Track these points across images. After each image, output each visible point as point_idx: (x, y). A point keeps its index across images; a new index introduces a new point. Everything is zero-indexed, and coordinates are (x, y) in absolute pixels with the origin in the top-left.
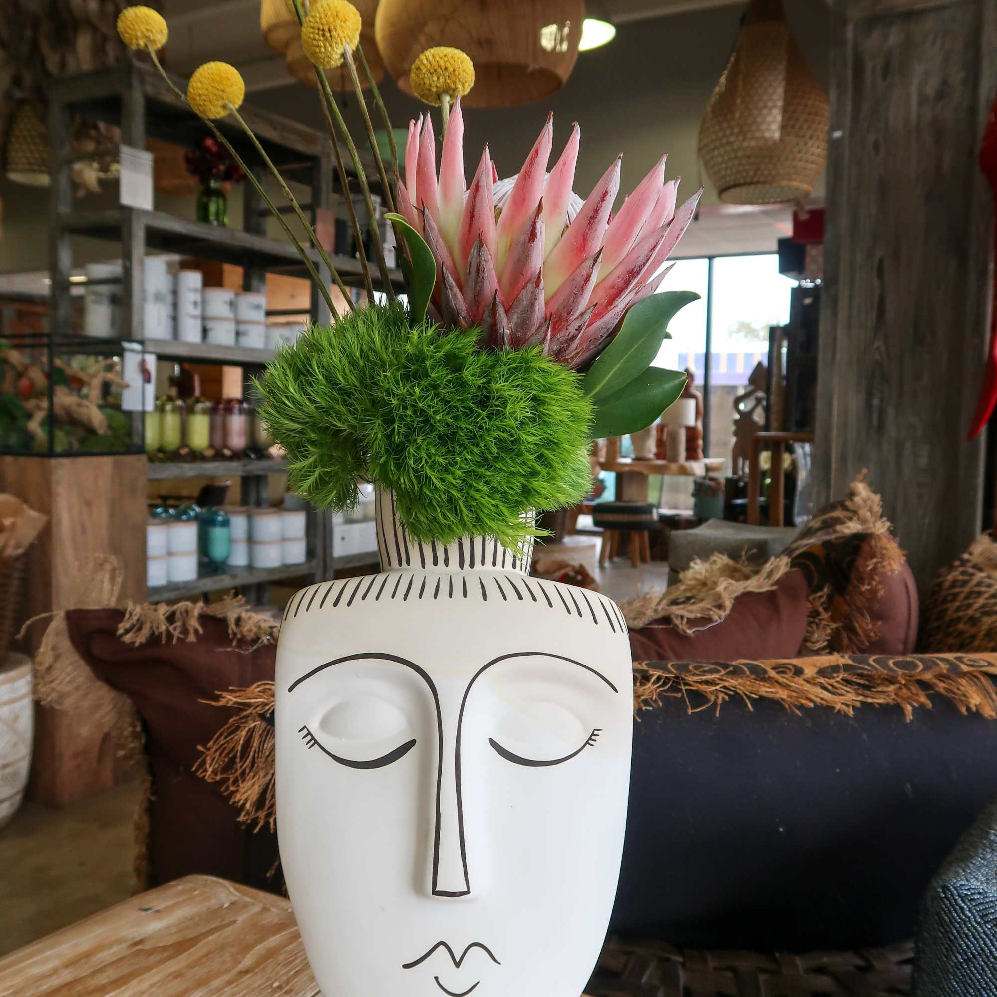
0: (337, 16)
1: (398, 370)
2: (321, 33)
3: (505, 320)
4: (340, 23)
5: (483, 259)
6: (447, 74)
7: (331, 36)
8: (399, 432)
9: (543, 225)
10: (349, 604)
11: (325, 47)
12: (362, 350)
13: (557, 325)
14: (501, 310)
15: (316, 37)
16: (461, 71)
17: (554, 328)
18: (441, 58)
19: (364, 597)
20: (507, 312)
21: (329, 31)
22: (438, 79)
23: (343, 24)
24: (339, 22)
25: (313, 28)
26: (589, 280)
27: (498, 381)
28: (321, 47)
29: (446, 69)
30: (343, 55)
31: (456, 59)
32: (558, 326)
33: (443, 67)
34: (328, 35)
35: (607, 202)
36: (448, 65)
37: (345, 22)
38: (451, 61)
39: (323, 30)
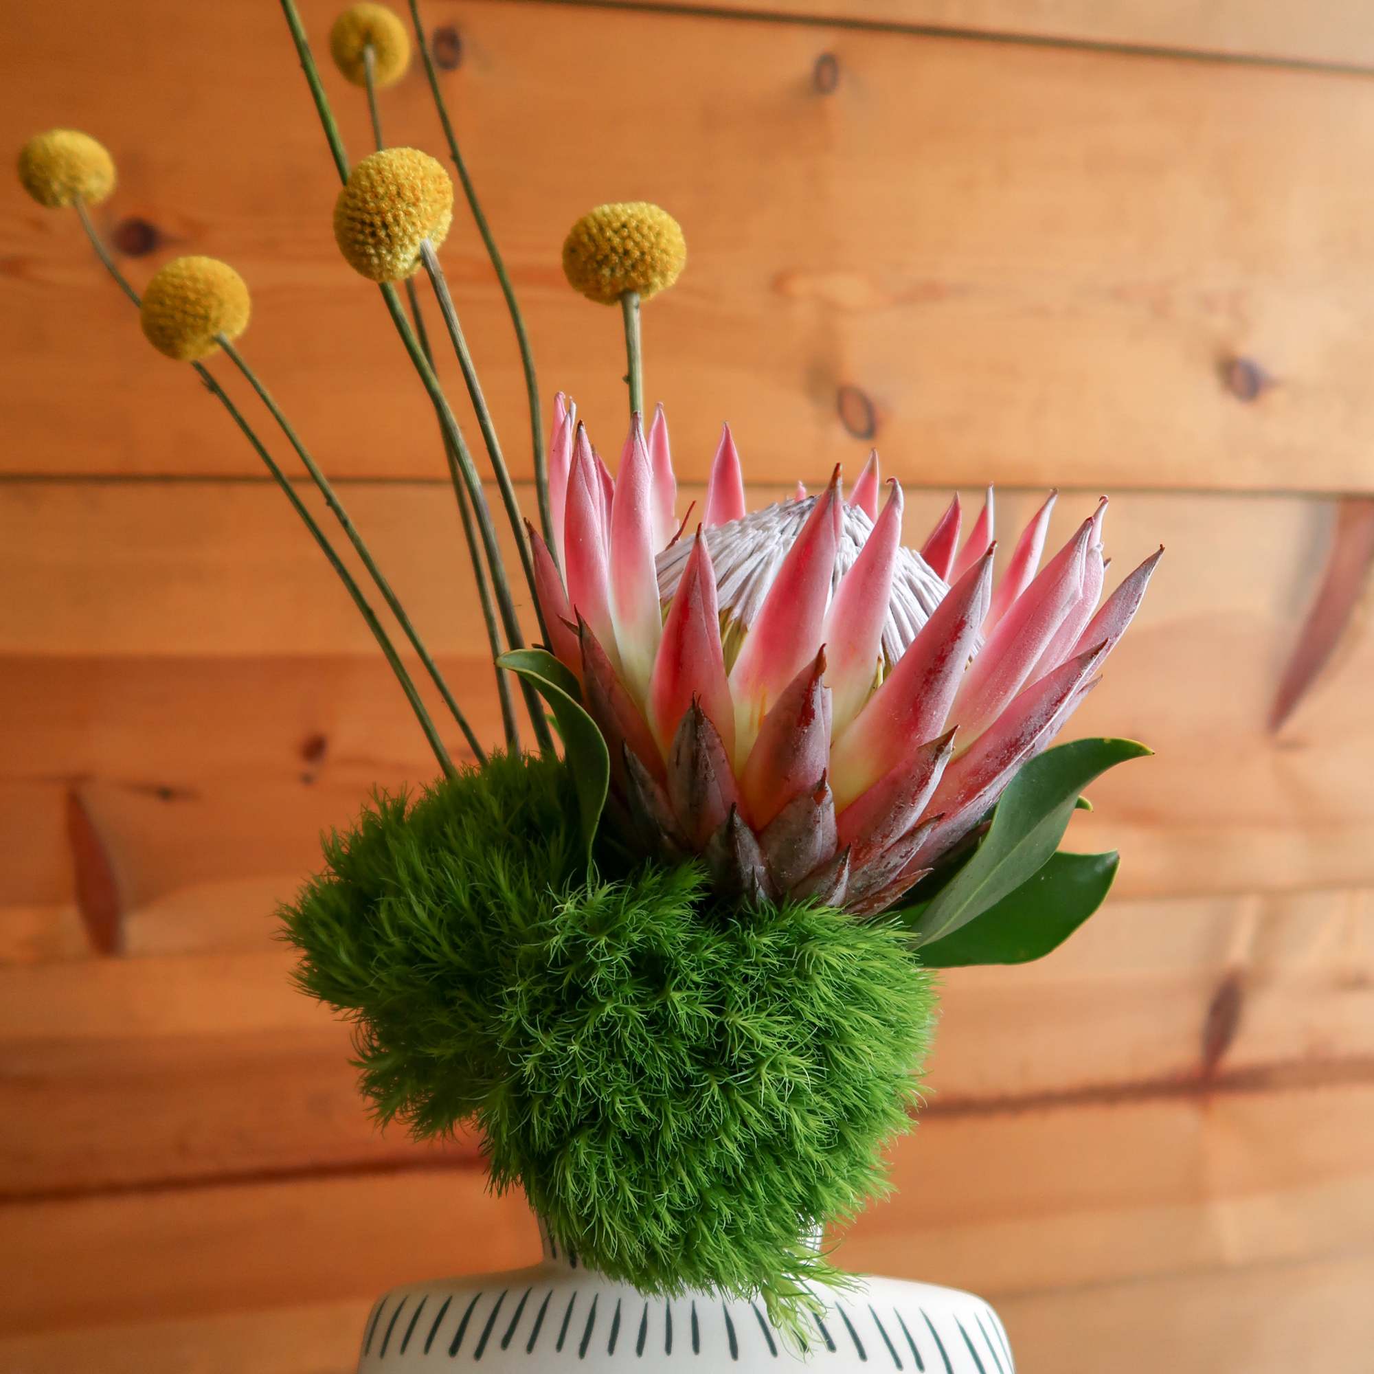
0: (399, 194)
1: (537, 983)
2: (368, 230)
3: (755, 852)
4: (405, 208)
5: (704, 745)
6: (628, 263)
7: (388, 235)
8: (543, 1130)
9: (829, 693)
10: (478, 1354)
11: (379, 256)
12: (474, 895)
13: (862, 854)
14: (746, 837)
15: (361, 237)
16: (657, 254)
17: (856, 859)
18: (616, 232)
19: (505, 1342)
20: (758, 835)
21: (385, 226)
22: (613, 270)
23: (412, 210)
24: (401, 205)
25: (352, 219)
26: (927, 783)
27: (740, 1009)
28: (371, 255)
29: (627, 253)
30: (422, 258)
31: (645, 231)
32: (865, 856)
33: (621, 250)
34: (382, 234)
35: (963, 640)
36: (630, 245)
37: (414, 205)
38: (637, 236)
39: (372, 225)
